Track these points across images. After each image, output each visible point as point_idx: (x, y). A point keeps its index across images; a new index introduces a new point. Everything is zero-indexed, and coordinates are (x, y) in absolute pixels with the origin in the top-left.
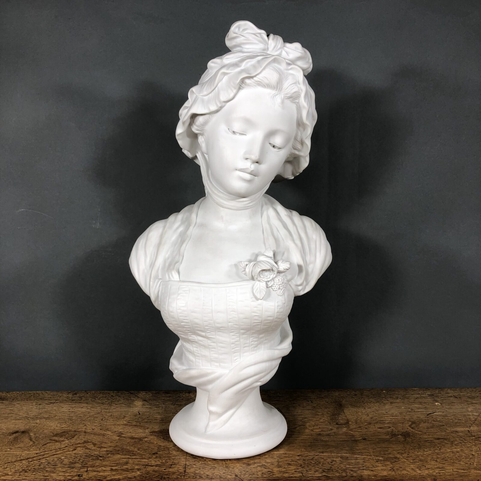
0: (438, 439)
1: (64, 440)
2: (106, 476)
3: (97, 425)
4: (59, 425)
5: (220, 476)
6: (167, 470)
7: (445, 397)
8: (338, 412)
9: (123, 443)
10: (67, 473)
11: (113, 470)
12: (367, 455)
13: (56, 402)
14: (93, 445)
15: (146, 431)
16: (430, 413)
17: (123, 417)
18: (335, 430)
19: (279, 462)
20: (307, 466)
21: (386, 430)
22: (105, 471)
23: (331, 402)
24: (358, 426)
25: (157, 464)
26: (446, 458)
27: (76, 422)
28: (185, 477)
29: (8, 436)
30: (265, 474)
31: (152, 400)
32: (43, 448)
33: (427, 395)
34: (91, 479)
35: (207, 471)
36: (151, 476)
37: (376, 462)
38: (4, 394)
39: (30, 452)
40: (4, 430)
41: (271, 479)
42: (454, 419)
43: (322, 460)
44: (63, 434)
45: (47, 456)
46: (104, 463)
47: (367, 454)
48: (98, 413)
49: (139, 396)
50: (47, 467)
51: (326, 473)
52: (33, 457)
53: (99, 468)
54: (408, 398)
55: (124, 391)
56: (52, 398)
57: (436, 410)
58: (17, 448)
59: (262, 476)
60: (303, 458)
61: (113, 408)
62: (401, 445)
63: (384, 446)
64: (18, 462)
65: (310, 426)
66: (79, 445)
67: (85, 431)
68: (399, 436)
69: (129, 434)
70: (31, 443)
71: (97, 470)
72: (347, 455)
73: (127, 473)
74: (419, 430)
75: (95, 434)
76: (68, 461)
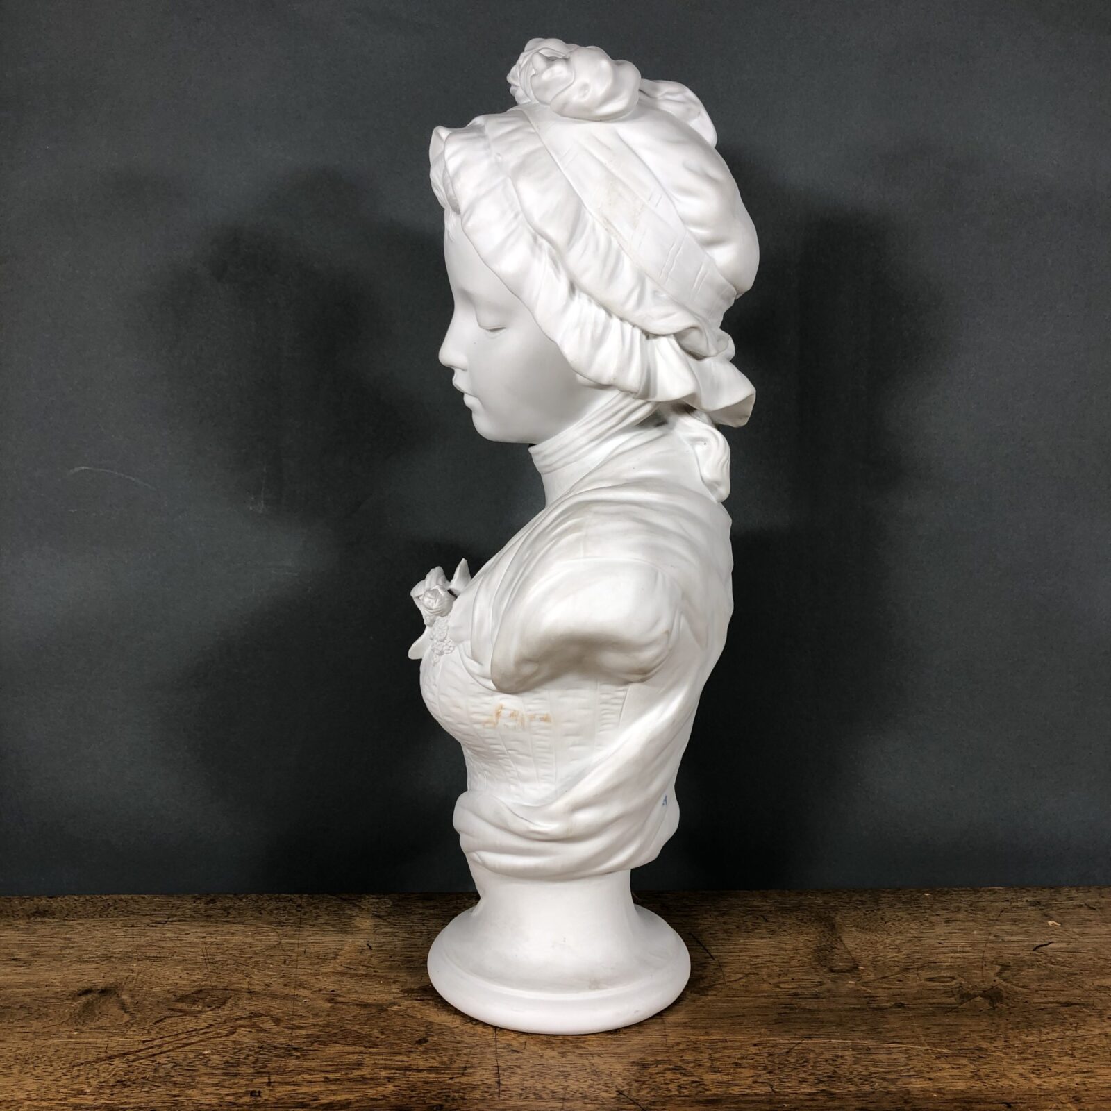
0: (1068, 1005)
1: (204, 1010)
2: (315, 1094)
3: (274, 975)
4: (185, 975)
5: (581, 1094)
6: (457, 1080)
7: (1068, 909)
8: (829, 943)
9: (344, 1016)
10: (224, 1087)
11: (331, 1081)
12: (913, 1043)
13: (170, 920)
14: (274, 1022)
15: (392, 989)
16: (1038, 944)
17: (332, 956)
18: (829, 985)
19: (712, 1060)
20: (779, 1068)
21: (948, 984)
22: (311, 1082)
23: (810, 919)
24: (881, 976)
25: (431, 1065)
26: (1092, 1049)
27: (225, 968)
28: (502, 1097)
29: (70, 1002)
30: (686, 1088)
31: (394, 916)
32: (157, 1030)
33: (1024, 903)
34: (283, 1101)
35: (550, 1082)
36: (422, 1095)
37: (935, 1059)
38: (44, 902)
39: (128, 1040)
40: (57, 986)
41: (701, 1099)
42: (1096, 959)
43: (812, 1055)
44: (199, 996)
45: (170, 1048)
46: (307, 1064)
47: (913, 1040)
48: (272, 948)
49: (363, 907)
50: (173, 1073)
51: (826, 1085)
52: (137, 1052)
53: (297, 1077)
54: (983, 910)
55: (325, 895)
56: (159, 911)
57: (1051, 938)
58: (95, 1029)
59: (680, 1093)
60: (766, 1050)
61: (306, 933)
62: (985, 1020)
63: (947, 1021)
64: (103, 1062)
65: (770, 976)
66: (239, 1022)
67: (248, 989)
68: (979, 998)
69: (354, 996)
70: (127, 1017)
71: (293, 1080)
72: (868, 1043)
73: (365, 1087)
74: (1021, 985)
75: (273, 996)
76: (221, 1060)
